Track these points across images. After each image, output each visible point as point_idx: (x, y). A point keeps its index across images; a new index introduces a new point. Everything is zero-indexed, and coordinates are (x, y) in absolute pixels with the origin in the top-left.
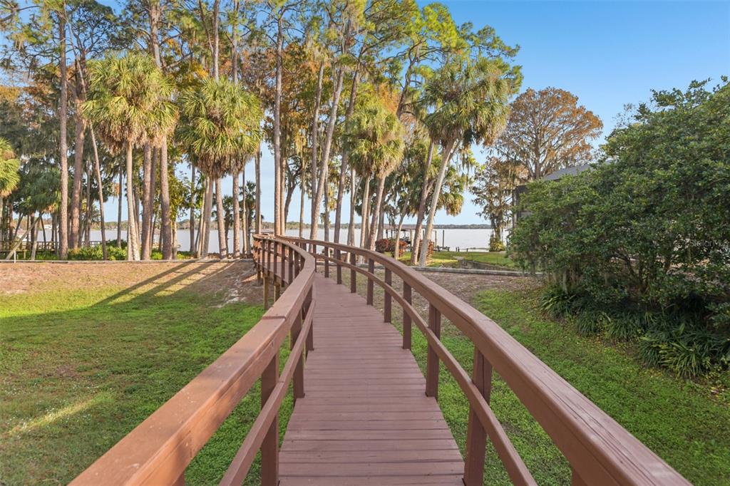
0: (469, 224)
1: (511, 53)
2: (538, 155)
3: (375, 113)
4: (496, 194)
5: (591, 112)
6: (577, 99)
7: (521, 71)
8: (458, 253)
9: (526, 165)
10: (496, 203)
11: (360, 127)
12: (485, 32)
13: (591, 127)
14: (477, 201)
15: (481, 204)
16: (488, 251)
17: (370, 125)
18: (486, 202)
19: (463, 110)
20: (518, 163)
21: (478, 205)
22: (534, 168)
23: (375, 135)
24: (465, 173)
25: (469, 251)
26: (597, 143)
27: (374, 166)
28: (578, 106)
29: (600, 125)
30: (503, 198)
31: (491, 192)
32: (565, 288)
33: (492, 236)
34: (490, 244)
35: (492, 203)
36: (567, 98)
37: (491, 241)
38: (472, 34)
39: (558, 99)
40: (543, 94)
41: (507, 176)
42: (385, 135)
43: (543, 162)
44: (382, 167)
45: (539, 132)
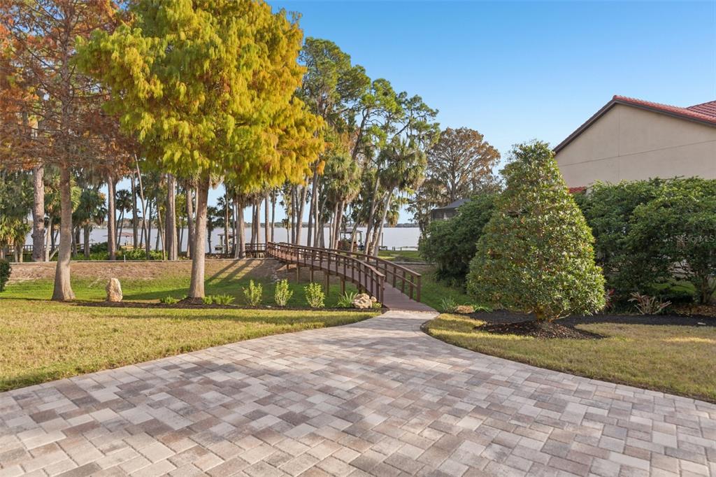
0: (403, 223)
1: (433, 114)
2: (454, 177)
3: (343, 160)
4: (424, 204)
5: (492, 147)
6: (483, 136)
7: (439, 126)
8: (394, 252)
9: (446, 185)
10: (424, 212)
11: (333, 170)
12: (416, 99)
13: (492, 158)
14: (409, 210)
15: (412, 211)
16: (417, 250)
17: (340, 168)
18: (416, 211)
19: (400, 171)
20: (439, 183)
21: (410, 212)
22: (451, 187)
23: (343, 176)
24: (401, 196)
25: (403, 249)
26: (497, 168)
27: (342, 197)
28: (483, 142)
29: (498, 156)
30: (429, 208)
31: (419, 203)
32: (442, 269)
33: (421, 237)
34: (419, 244)
35: (420, 211)
36: (475, 136)
37: (420, 241)
38: (406, 100)
39: (468, 137)
40: (459, 132)
41: (431, 193)
42: (350, 176)
43: (457, 183)
44: (347, 197)
45: (455, 160)
